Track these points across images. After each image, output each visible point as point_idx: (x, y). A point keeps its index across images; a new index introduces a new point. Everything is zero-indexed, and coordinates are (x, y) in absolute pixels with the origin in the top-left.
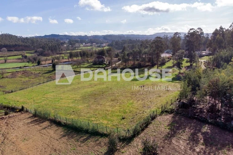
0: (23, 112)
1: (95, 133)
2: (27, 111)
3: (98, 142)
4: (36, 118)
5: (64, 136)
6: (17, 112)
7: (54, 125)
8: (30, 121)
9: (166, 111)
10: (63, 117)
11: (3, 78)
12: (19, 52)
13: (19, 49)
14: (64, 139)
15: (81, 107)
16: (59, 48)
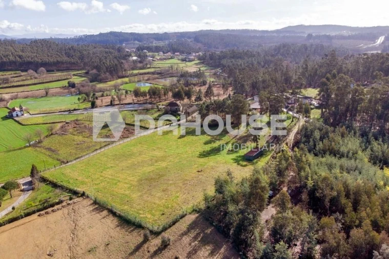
0: (84, 197)
1: (139, 226)
2: (88, 197)
3: (140, 233)
4: (97, 206)
5: (118, 226)
6: (79, 197)
7: (111, 215)
8: (92, 209)
9: (196, 211)
10: (119, 208)
11: (52, 134)
12: (63, 74)
13: (62, 69)
14: (118, 229)
15: (135, 196)
16: (122, 68)
